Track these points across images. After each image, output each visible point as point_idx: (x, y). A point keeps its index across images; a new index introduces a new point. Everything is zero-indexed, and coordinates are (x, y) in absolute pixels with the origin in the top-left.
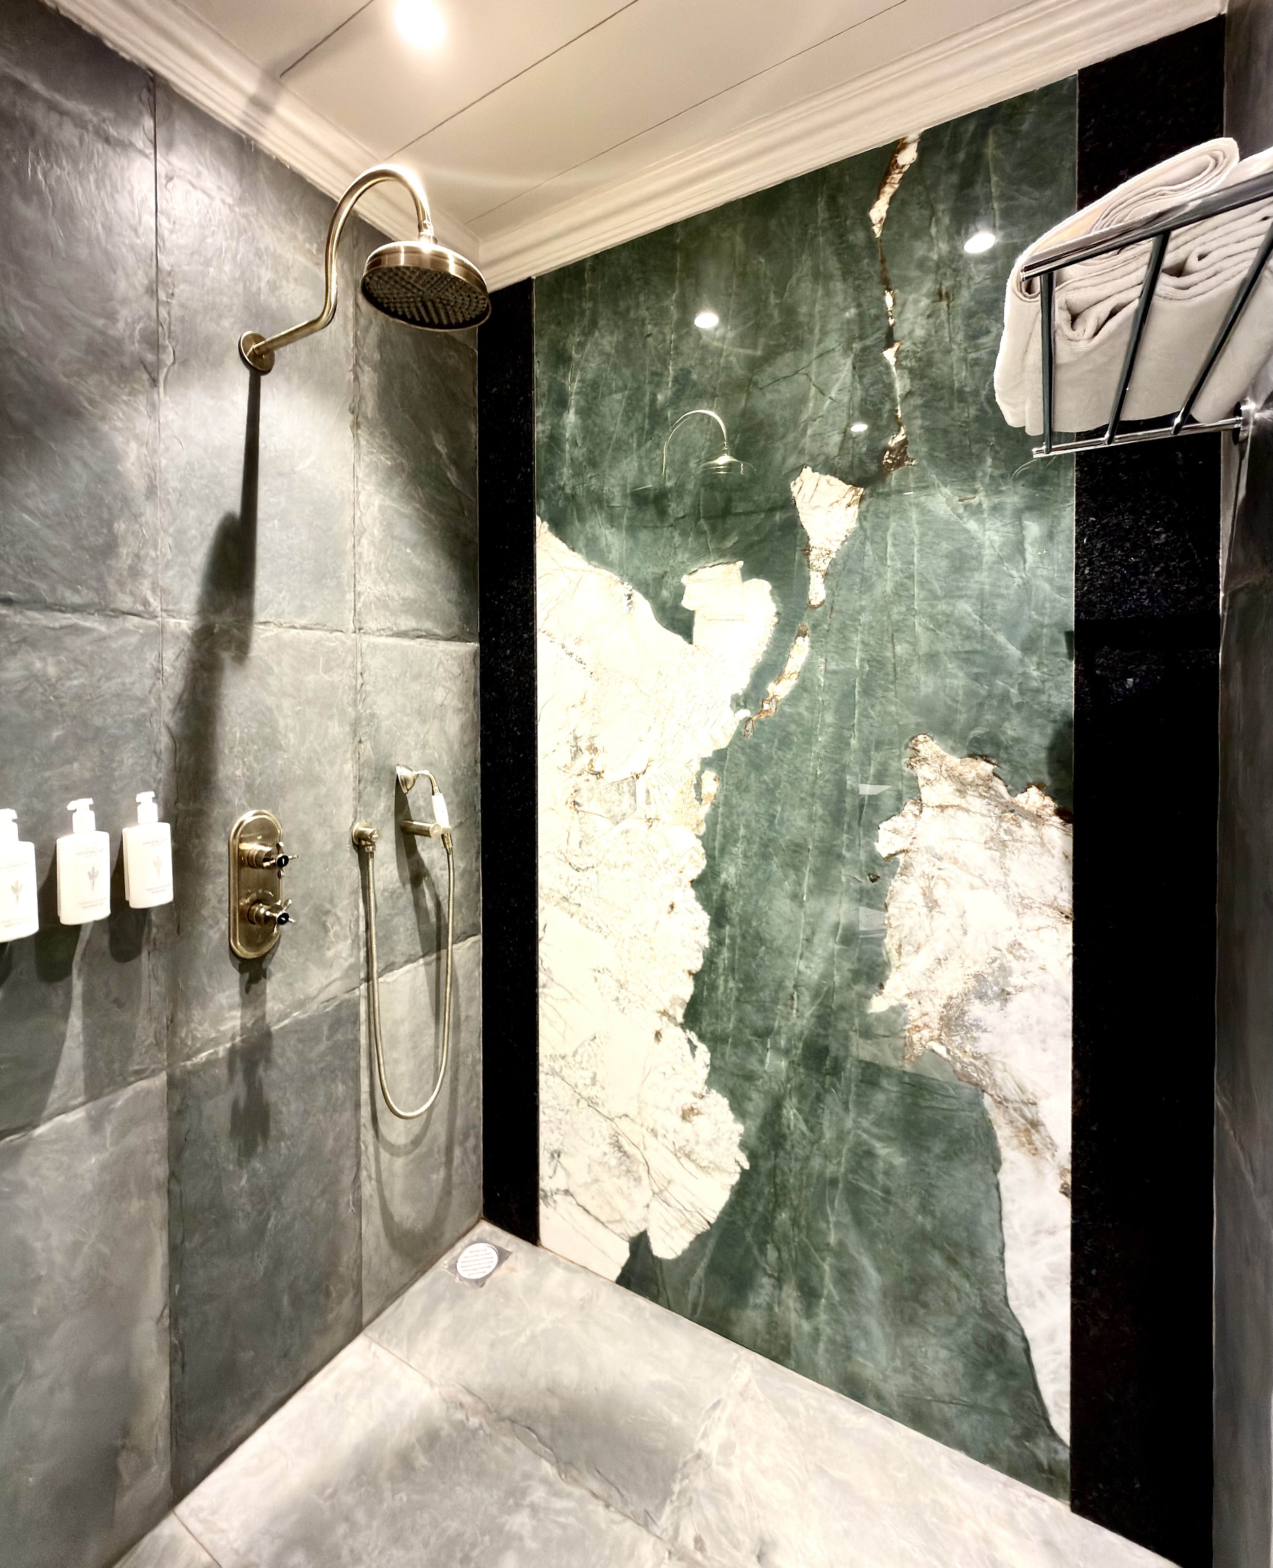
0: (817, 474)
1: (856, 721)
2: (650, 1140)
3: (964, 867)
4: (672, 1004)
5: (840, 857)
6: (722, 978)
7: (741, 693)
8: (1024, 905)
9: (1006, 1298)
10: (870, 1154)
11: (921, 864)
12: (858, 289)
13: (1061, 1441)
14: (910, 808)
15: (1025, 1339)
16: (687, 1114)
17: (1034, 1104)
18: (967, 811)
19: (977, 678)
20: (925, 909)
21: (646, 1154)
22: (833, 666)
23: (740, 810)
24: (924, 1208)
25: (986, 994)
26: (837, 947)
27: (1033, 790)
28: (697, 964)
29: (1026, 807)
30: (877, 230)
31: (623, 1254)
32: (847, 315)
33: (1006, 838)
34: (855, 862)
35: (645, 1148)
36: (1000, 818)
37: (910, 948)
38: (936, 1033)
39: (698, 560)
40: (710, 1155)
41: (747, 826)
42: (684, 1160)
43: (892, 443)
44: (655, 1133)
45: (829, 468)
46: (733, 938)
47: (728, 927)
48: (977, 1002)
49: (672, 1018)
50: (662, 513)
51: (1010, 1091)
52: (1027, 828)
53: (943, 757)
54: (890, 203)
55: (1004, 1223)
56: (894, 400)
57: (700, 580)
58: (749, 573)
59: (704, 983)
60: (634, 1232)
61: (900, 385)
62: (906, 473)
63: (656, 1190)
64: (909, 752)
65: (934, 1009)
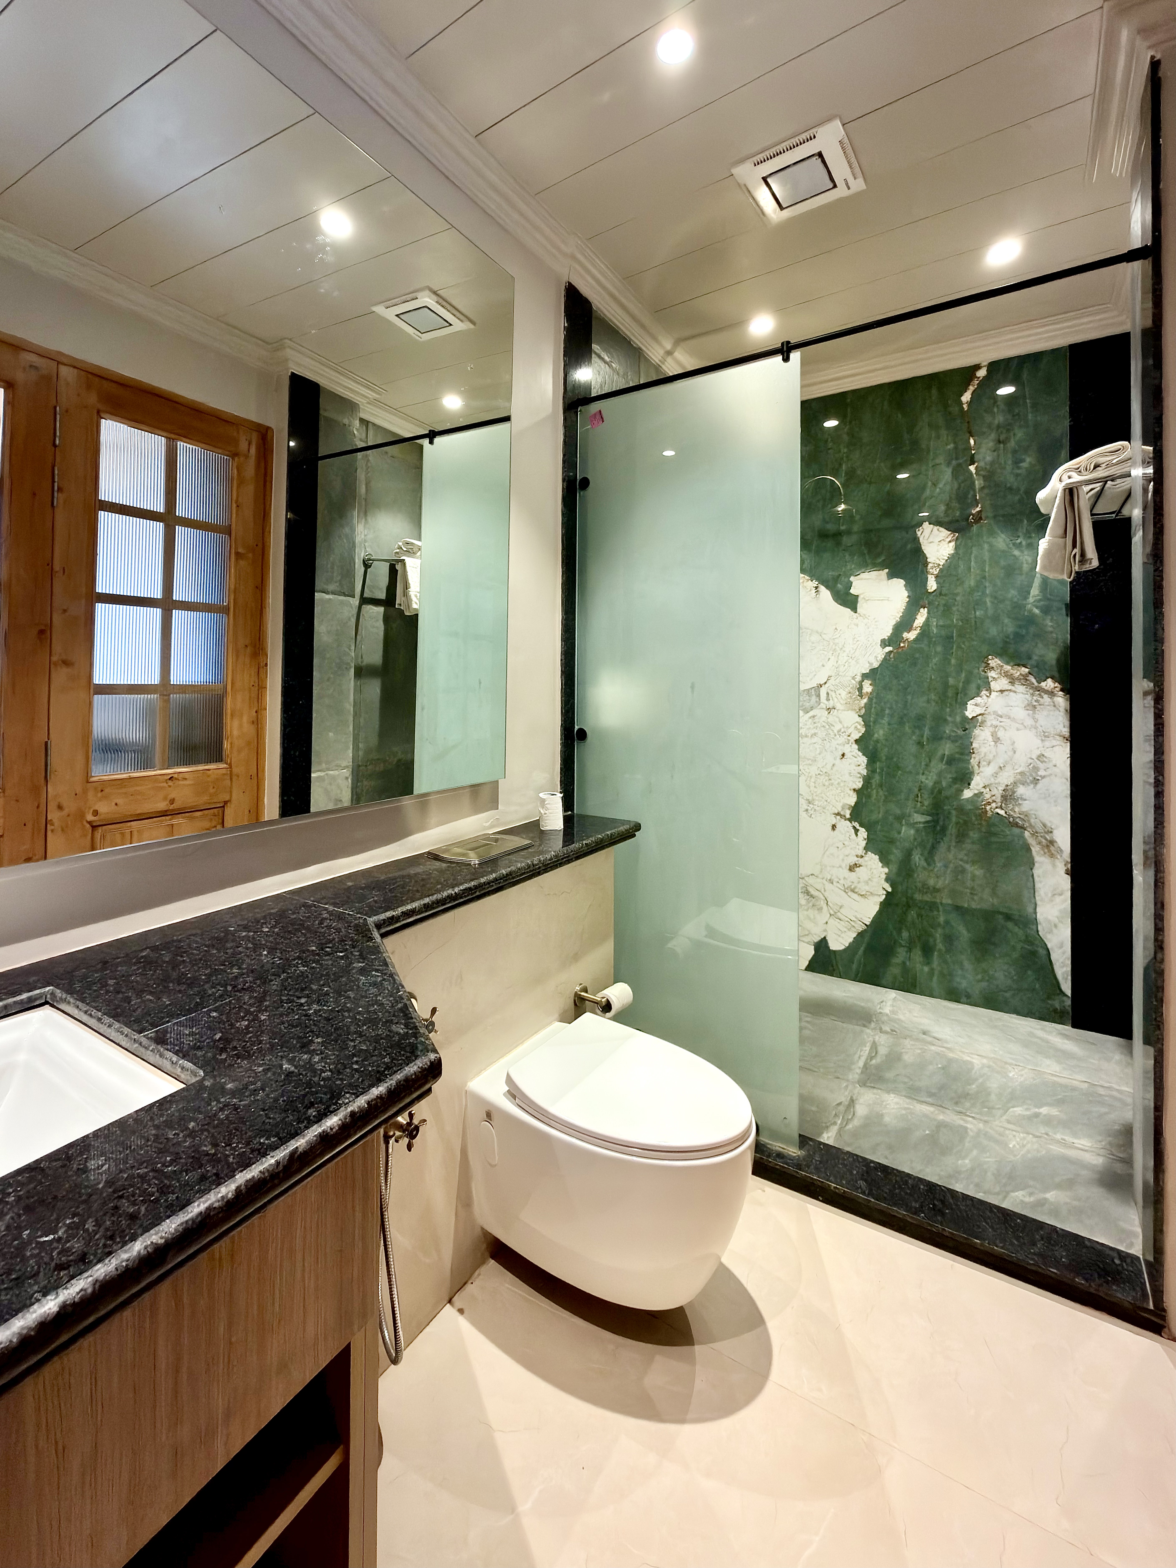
0: (932, 526)
1: (954, 650)
2: (828, 886)
3: (1014, 720)
4: (843, 808)
5: (946, 720)
6: (875, 791)
7: (887, 638)
8: (1045, 736)
9: (1038, 931)
10: (963, 871)
11: (991, 720)
12: (956, 435)
13: (1067, 996)
14: (984, 692)
15: (1048, 950)
16: (852, 868)
17: (1051, 832)
18: (1015, 692)
19: (1020, 627)
20: (993, 743)
21: (826, 894)
22: (941, 623)
23: (886, 700)
24: (994, 893)
25: (1026, 782)
26: (944, 767)
27: (1049, 680)
28: (859, 784)
29: (1046, 688)
30: (965, 407)
31: (810, 952)
32: (949, 447)
33: (1035, 704)
34: (954, 722)
35: (825, 891)
36: (1032, 695)
37: (985, 763)
38: (1000, 804)
39: (860, 569)
40: (867, 888)
41: (891, 708)
42: (850, 893)
43: (974, 512)
44: (831, 881)
45: (938, 523)
46: (882, 769)
47: (878, 763)
48: (1021, 786)
49: (843, 816)
50: (838, 544)
51: (1039, 828)
52: (1046, 698)
53: (1002, 666)
54: (972, 395)
55: (1036, 894)
56: (974, 490)
57: (862, 579)
58: (891, 576)
59: (864, 794)
60: (817, 939)
61: (978, 483)
62: (981, 527)
63: (832, 913)
64: (984, 665)
65: (998, 792)
